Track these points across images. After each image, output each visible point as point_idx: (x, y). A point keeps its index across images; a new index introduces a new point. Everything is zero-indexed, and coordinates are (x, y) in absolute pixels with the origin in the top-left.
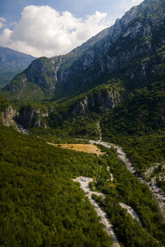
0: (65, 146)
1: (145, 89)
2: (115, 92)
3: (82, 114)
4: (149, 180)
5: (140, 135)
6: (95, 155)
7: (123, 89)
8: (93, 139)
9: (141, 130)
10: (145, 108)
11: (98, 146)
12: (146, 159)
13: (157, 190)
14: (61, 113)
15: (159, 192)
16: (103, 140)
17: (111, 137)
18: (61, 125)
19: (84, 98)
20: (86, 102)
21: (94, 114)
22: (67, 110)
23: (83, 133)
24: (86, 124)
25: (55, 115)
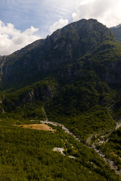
0: (26, 126)
1: (72, 85)
2: (52, 86)
3: (30, 102)
4: (91, 146)
5: (74, 116)
6: (51, 131)
7: (57, 84)
8: (41, 120)
9: (74, 112)
10: (74, 98)
11: (48, 125)
12: (84, 132)
13: (98, 151)
14: (13, 100)
15: (99, 152)
16: (49, 120)
17: (54, 118)
18: (14, 109)
19: (31, 90)
20: (32, 93)
21: (39, 101)
22: (18, 98)
23: (33, 115)
24: (34, 109)
25: (8, 102)
